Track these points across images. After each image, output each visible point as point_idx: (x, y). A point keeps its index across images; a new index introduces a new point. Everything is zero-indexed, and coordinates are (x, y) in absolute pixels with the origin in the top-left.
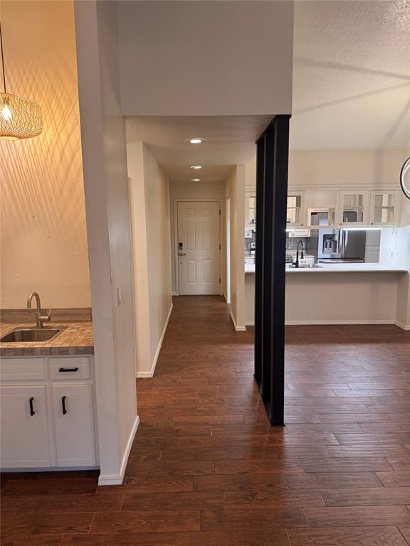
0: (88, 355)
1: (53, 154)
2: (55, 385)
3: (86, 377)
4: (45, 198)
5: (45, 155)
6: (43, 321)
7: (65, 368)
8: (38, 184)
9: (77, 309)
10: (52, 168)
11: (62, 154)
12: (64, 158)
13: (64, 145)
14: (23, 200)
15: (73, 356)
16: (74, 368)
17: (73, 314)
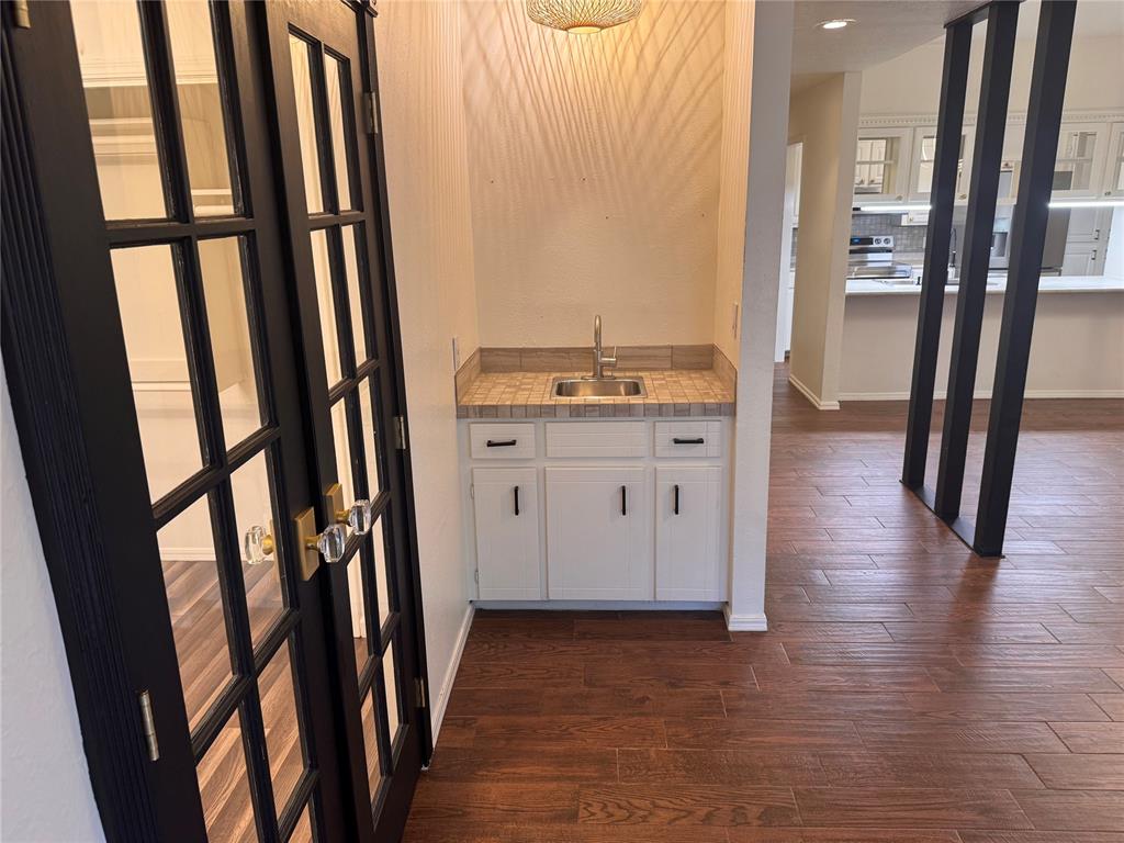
0: (719, 418)
1: (624, 56)
2: (661, 466)
3: (715, 455)
4: (603, 143)
5: (609, 61)
6: (603, 365)
7: (680, 438)
8: (594, 117)
9: (648, 348)
10: (620, 85)
11: (640, 57)
12: (642, 65)
13: (643, 40)
14: (564, 150)
15: (696, 418)
16: (695, 436)
17: (641, 357)
